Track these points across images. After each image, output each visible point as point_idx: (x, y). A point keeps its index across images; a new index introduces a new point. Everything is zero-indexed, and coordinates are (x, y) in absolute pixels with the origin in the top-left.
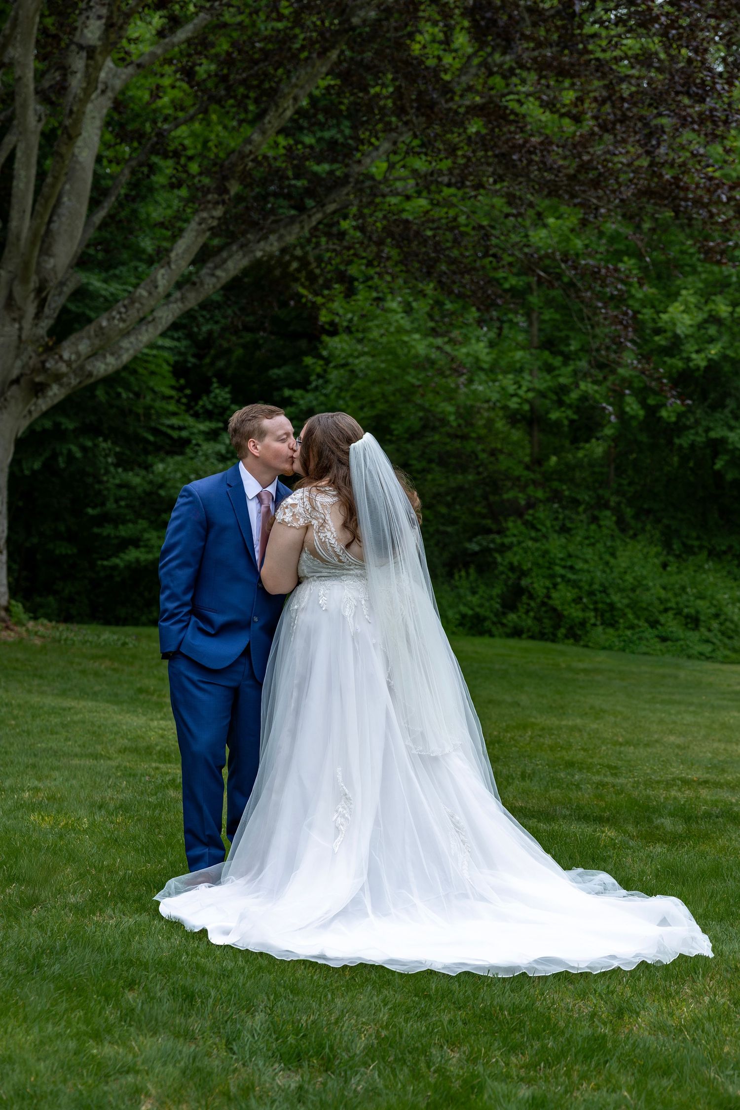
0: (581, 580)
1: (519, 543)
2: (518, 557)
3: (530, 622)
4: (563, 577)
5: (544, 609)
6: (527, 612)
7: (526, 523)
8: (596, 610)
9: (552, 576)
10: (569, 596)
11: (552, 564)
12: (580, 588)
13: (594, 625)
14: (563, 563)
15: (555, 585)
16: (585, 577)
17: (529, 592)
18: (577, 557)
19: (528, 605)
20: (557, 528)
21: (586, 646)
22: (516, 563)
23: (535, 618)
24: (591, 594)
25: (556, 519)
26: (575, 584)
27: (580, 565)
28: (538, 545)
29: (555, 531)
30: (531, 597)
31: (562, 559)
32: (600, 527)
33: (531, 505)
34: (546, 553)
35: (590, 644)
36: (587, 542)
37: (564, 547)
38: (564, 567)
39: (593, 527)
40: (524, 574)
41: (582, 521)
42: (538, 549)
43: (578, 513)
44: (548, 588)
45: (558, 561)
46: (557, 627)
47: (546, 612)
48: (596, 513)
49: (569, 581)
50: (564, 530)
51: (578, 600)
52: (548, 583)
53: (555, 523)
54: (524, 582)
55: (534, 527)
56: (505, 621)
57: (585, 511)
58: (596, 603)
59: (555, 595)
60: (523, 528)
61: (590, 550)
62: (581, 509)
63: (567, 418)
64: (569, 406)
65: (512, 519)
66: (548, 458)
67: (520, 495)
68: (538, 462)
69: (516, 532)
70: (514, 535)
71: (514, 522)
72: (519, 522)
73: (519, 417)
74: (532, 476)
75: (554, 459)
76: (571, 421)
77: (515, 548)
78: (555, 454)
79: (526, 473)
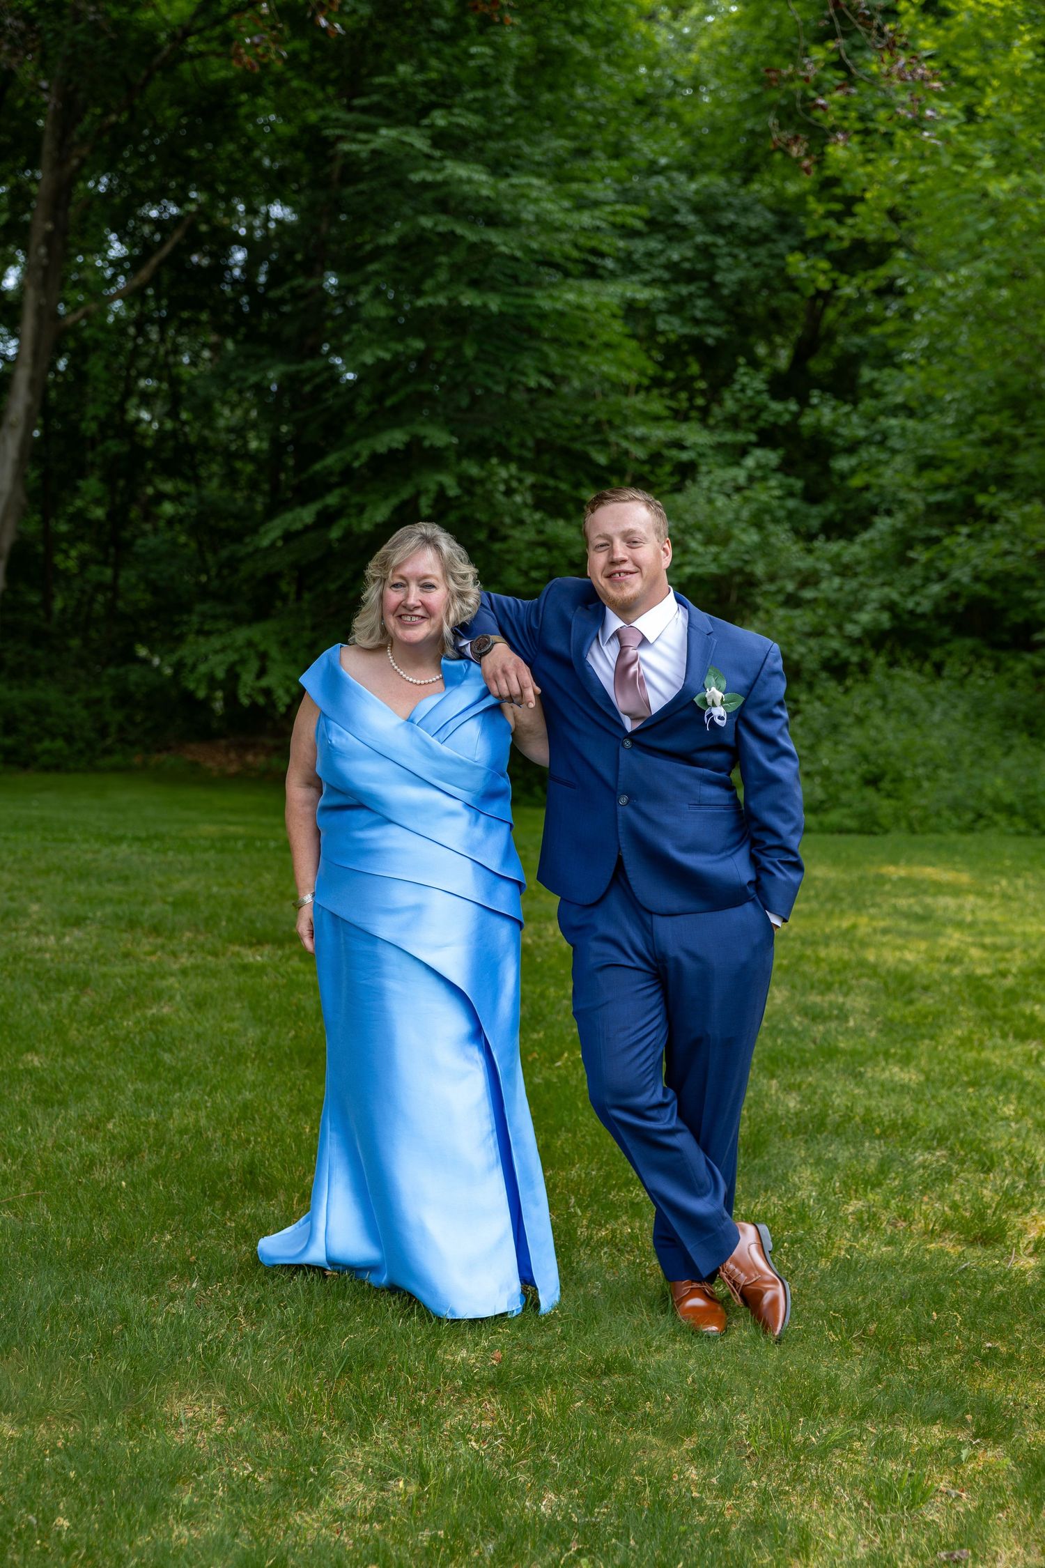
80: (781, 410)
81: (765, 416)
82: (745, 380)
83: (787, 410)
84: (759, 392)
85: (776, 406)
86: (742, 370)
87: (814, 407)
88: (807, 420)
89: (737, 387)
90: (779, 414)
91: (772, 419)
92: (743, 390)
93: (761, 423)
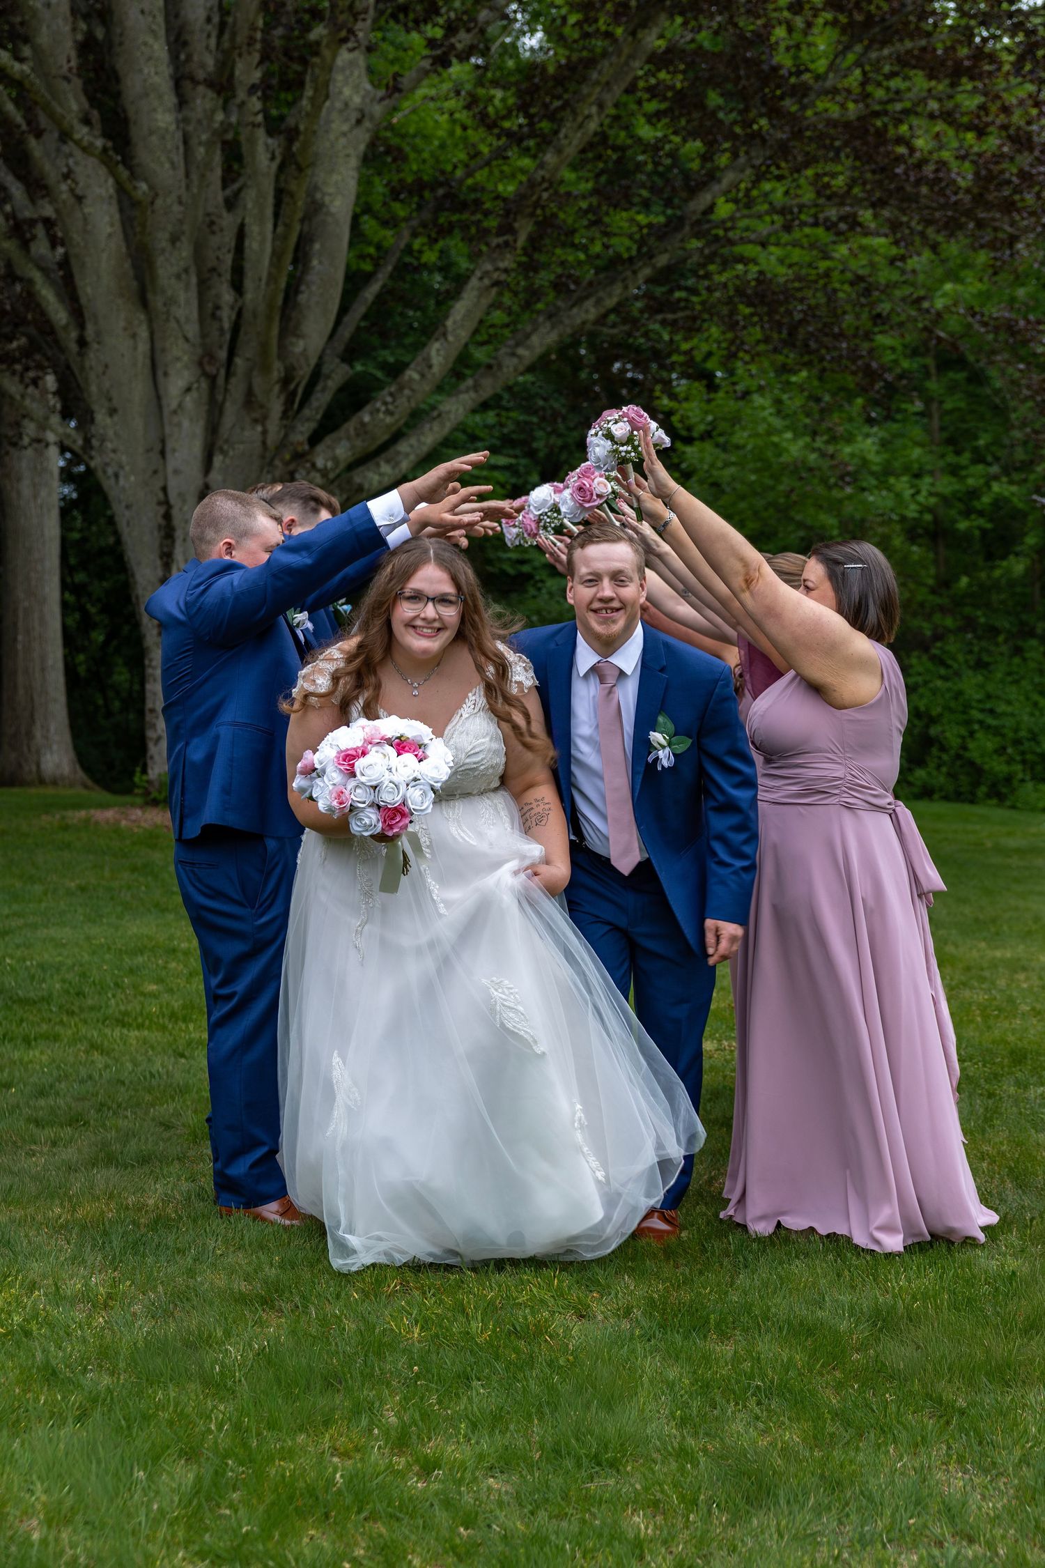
0: (1004, 726)
1: (926, 683)
2: (925, 701)
3: (942, 779)
4: (981, 723)
5: (958, 763)
6: (938, 767)
7: (933, 658)
8: (1024, 762)
9: (968, 723)
10: (990, 746)
11: (967, 707)
12: (1003, 736)
13: (1023, 781)
14: (981, 706)
15: (972, 734)
16: (1009, 722)
17: (940, 743)
18: (998, 698)
19: (940, 758)
20: (972, 663)
21: (1013, 807)
22: (922, 708)
23: (949, 775)
24: (1017, 742)
25: (971, 652)
26: (997, 731)
27: (1002, 708)
28: (949, 684)
29: (970, 667)
30: (943, 749)
31: (979, 701)
32: (1025, 660)
33: (937, 637)
34: (959, 694)
35: (1019, 805)
36: (1009, 679)
37: (981, 686)
38: (982, 711)
39: (1017, 660)
40: (933, 720)
41: (1002, 654)
42: (949, 690)
43: (997, 645)
44: (963, 738)
45: (974, 704)
46: (976, 784)
47: (961, 766)
48: (1020, 643)
49: (989, 727)
50: (980, 665)
51: (1001, 751)
52: (963, 732)
53: (969, 657)
54: (934, 731)
55: (942, 663)
56: (911, 779)
57: (1006, 641)
58: (1023, 753)
59: (971, 745)
60: (929, 665)
61: (1014, 689)
62: (1001, 639)
63: (979, 528)
64: (981, 513)
65: (915, 653)
66: (957, 579)
67: (925, 625)
68: (945, 583)
69: (921, 669)
70: (920, 674)
71: (919, 658)
72: (925, 658)
73: (920, 531)
74: (938, 600)
75: (964, 581)
76: (984, 532)
77: (921, 690)
78: (967, 574)
79: (931, 597)
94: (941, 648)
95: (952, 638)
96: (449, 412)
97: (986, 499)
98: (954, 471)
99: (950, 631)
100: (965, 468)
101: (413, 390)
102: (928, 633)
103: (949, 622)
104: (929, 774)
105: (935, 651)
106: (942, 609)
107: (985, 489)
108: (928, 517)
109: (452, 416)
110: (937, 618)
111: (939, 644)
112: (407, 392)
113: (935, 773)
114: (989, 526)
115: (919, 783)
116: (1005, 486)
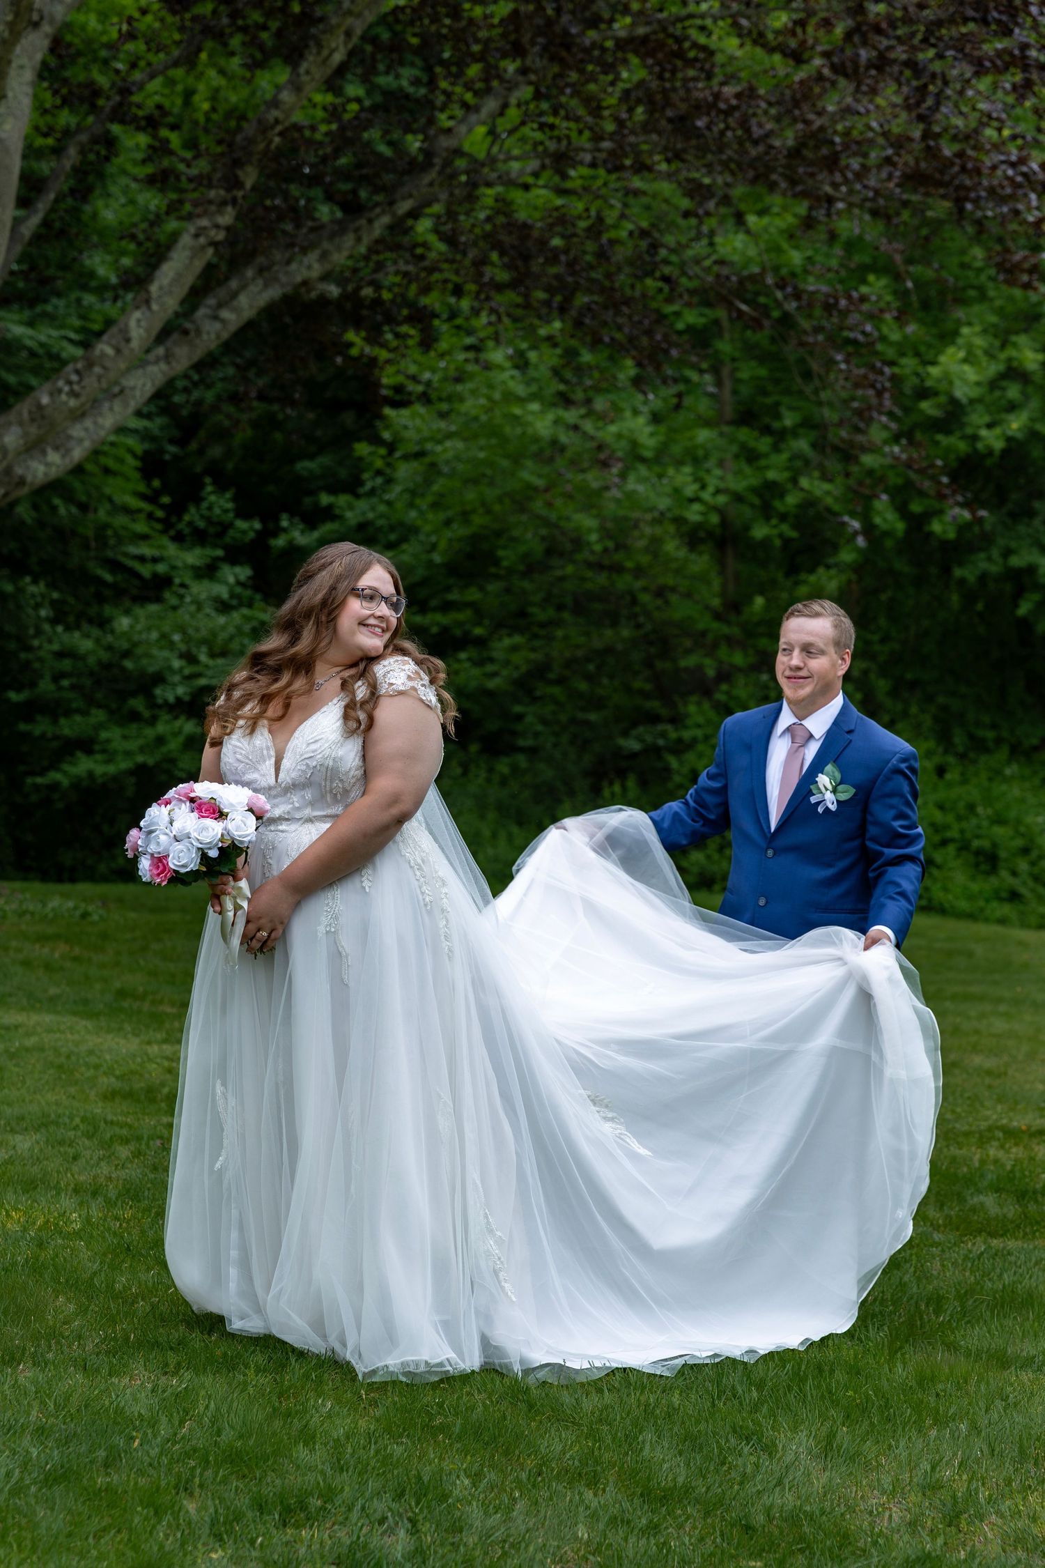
7: (717, 706)
33: (724, 677)
63: (781, 536)
64: (783, 517)
65: (694, 698)
66: (749, 599)
67: (708, 662)
68: (734, 606)
69: (700, 720)
70: (699, 726)
71: (699, 704)
72: (706, 706)
73: (702, 534)
74: (726, 630)
75: (759, 601)
76: (787, 542)
77: (700, 747)
78: (762, 593)
79: (715, 625)
80: (247, 528)
81: (231, 533)
82: (213, 498)
83: (251, 528)
84: (226, 511)
85: (241, 524)
86: (209, 489)
87: (285, 530)
88: (280, 542)
89: (205, 505)
90: (244, 532)
91: (238, 535)
92: (210, 508)
93: (227, 540)
94: (728, 693)
95: (741, 680)
96: (133, 388)
97: (792, 500)
98: (751, 457)
99: (740, 670)
100: (766, 456)
101: (104, 368)
102: (711, 673)
103: (738, 659)
104: (708, 857)
105: (720, 696)
106: (730, 641)
107: (789, 486)
108: (715, 519)
109: (138, 393)
110: (723, 652)
111: (724, 687)
112: (97, 370)
113: (716, 856)
114: (793, 534)
115: (695, 870)
116: (816, 483)
